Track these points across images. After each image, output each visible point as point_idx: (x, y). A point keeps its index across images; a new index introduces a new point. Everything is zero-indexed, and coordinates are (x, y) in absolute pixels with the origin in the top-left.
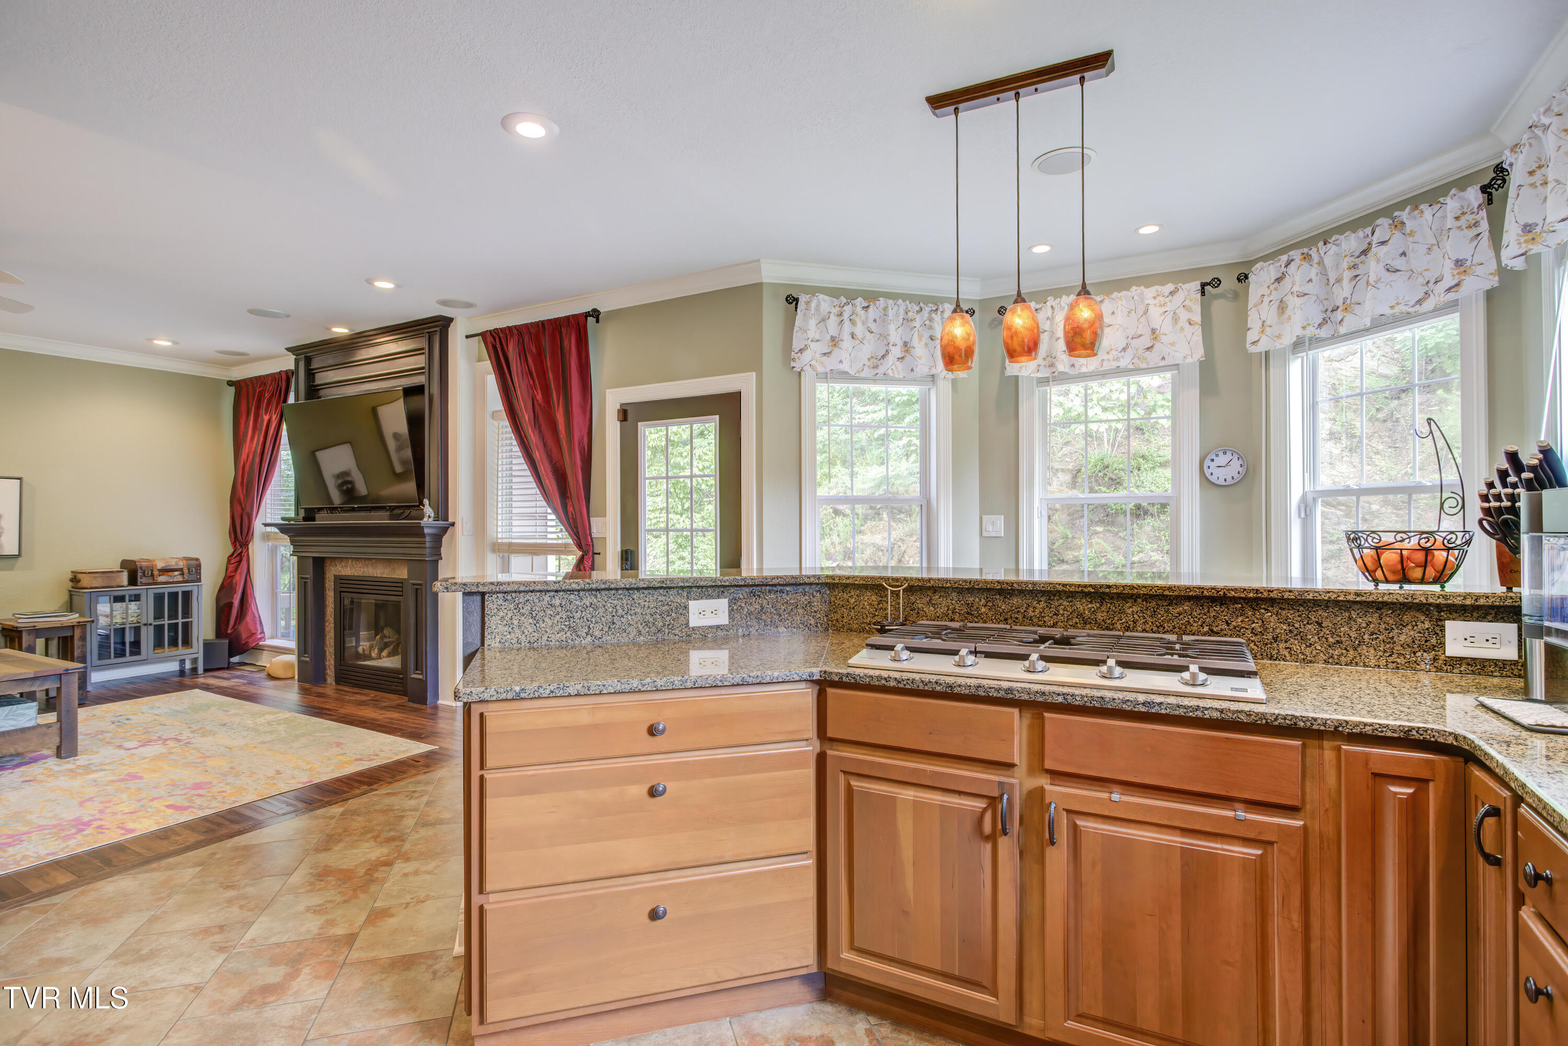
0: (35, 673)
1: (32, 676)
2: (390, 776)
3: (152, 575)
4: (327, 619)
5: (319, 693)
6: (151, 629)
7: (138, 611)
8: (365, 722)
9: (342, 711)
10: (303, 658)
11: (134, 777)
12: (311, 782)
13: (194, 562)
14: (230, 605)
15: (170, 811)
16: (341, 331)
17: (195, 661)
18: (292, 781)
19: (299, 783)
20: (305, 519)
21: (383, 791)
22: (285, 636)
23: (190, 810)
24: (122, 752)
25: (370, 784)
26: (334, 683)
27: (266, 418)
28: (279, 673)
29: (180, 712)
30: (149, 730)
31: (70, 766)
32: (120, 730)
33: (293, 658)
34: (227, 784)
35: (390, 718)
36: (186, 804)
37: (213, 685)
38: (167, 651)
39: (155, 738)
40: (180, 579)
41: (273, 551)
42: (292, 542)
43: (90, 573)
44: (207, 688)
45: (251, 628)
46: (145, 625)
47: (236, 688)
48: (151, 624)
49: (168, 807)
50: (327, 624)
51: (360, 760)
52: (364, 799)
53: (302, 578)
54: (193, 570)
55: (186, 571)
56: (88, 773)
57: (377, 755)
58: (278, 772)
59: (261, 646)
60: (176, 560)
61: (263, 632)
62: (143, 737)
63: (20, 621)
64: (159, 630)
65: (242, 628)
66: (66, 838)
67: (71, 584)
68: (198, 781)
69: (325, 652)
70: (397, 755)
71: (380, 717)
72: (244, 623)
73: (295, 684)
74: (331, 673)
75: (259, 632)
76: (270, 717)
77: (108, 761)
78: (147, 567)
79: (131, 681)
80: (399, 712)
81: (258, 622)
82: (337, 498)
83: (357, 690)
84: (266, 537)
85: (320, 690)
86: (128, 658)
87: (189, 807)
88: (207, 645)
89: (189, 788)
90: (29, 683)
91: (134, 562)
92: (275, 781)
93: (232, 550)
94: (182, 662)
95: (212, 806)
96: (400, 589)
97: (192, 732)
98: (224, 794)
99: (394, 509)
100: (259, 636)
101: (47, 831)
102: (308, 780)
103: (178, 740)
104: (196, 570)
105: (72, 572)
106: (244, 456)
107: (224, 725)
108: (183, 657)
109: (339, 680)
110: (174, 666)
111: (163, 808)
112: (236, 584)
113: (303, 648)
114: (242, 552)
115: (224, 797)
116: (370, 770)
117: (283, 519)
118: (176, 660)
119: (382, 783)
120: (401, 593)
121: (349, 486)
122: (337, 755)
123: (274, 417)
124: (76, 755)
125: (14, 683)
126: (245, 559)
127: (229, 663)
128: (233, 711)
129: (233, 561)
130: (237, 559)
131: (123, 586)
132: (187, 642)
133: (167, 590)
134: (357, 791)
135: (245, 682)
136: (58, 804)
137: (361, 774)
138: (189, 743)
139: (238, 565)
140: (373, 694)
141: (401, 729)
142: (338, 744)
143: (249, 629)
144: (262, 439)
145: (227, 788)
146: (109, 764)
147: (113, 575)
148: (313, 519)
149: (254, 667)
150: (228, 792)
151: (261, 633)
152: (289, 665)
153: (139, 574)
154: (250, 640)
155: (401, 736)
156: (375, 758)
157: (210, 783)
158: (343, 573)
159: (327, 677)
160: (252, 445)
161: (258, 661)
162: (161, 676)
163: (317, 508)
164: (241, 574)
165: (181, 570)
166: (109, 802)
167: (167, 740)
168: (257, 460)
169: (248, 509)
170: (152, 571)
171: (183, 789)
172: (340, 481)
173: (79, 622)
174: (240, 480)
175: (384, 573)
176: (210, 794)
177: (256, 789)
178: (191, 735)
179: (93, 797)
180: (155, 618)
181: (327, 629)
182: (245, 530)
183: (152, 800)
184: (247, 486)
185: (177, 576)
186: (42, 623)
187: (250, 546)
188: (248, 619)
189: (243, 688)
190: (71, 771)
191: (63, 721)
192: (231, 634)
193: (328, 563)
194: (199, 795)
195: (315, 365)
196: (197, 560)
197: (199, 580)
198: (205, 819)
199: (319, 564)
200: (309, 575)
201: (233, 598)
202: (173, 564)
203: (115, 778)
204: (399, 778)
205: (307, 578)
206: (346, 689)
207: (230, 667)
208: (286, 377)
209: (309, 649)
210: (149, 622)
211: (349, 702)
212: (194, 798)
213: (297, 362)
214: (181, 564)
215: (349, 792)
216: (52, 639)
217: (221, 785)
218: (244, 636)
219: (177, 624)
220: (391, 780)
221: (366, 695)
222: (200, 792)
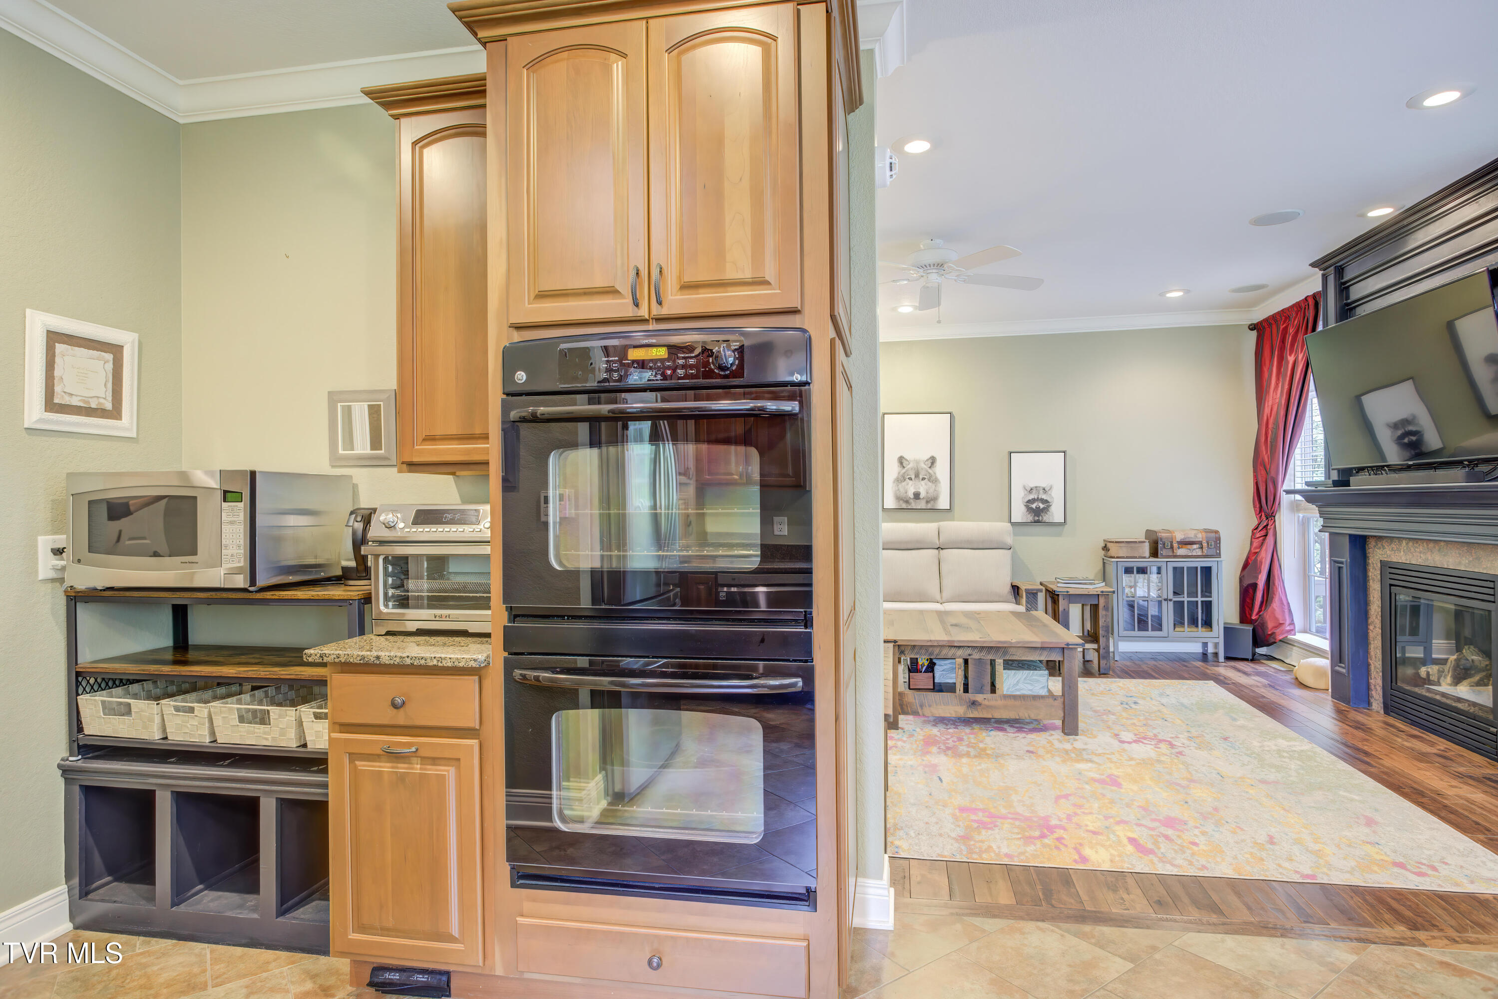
0: (1042, 643)
1: (1039, 645)
2: (1453, 923)
3: (1172, 547)
4: (1370, 621)
5: (1358, 722)
6: (1171, 604)
7: (1160, 584)
8: (1422, 794)
9: (1387, 762)
10: (1337, 668)
11: (1114, 782)
12: (1313, 877)
13: (1213, 535)
14: (1254, 586)
15: (1130, 848)
16: (1381, 213)
17: (1216, 645)
18: (1286, 865)
19: (1297, 872)
20: (1336, 484)
21: (1437, 952)
22: (1319, 632)
23: (1151, 856)
24: (1115, 743)
25: (1414, 927)
26: (1382, 712)
27: (1291, 359)
28: (1309, 680)
29: (1186, 707)
30: (1149, 722)
31: (1068, 746)
32: (1124, 714)
33: (1325, 663)
34: (1204, 833)
35: (1467, 800)
36: (1150, 846)
37: (1231, 679)
38: (1187, 630)
39: (1150, 734)
40: (1200, 553)
41: (1304, 525)
42: (1322, 514)
43: (1116, 542)
44: (1221, 681)
45: (1278, 615)
46: (1165, 600)
47: (1255, 689)
48: (1171, 600)
49: (1132, 841)
50: (1371, 627)
51: (1401, 866)
52: (1397, 955)
53: (1336, 562)
54: (1214, 542)
55: (1205, 545)
56: (1078, 761)
57: (1434, 869)
58: (1271, 840)
59: (1291, 640)
60: (1195, 532)
61: (1292, 623)
62: (1141, 730)
63: (1059, 585)
64: (1179, 606)
65: (1267, 615)
66: (1029, 840)
67: (1103, 552)
68: (1173, 815)
69: (1368, 665)
70: (1472, 882)
71: (1451, 792)
72: (1270, 610)
73: (1328, 696)
74: (1377, 695)
75: (1288, 622)
76: (1283, 743)
77: (1100, 751)
78: (1167, 538)
79: (1155, 656)
80: (1485, 792)
81: (1286, 611)
82: (1393, 455)
83: (1416, 732)
84: (1295, 507)
85: (1360, 718)
86: (1150, 633)
87: (1151, 852)
88: (1229, 631)
89: (1159, 821)
90: (1038, 652)
91: (1156, 532)
92: (1264, 854)
93: (1257, 523)
94: (1205, 645)
95: (1176, 862)
96: (1491, 591)
97: (1190, 738)
98: (1195, 848)
99: (1477, 465)
100: (1288, 628)
101: (1017, 823)
102: (1310, 872)
103: (1172, 745)
104: (1216, 542)
105: (1104, 541)
106: (1267, 411)
107: (1226, 739)
108: (1205, 640)
109: (1388, 709)
110: (1197, 648)
111: (1125, 841)
112: (1261, 563)
113: (1338, 656)
114: (1267, 525)
115: (1193, 854)
116: (1416, 893)
117: (1307, 484)
118: (1199, 642)
119: (1435, 933)
120: (1491, 598)
121: (1414, 438)
122: (1363, 842)
123: (1300, 356)
124: (1077, 734)
125: (1027, 650)
126: (1271, 533)
127: (1254, 654)
128: (1241, 722)
129: (1258, 535)
130: (1263, 533)
131: (1145, 558)
132: (1208, 623)
133: (1186, 564)
134: (1387, 931)
135: (1266, 682)
136: (1040, 790)
137: (1399, 895)
138: (1180, 753)
139: (1264, 540)
140: (1443, 744)
141: (1488, 830)
142: (1370, 822)
143: (1276, 619)
144: (1286, 387)
145: (1201, 840)
146: (1099, 755)
147: (1137, 545)
148: (1347, 483)
149: (1281, 663)
150: (1202, 847)
151: (1290, 624)
152: (1319, 672)
153: (1160, 546)
154: (1277, 631)
155: (1484, 844)
156: (1430, 872)
157: (1185, 823)
158: (1394, 559)
159: (1372, 700)
160: (1276, 397)
161: (1287, 658)
162: (1184, 656)
163: (1355, 468)
164: (1266, 550)
165: (1200, 543)
166: (1080, 807)
167: (1161, 741)
168: (1282, 413)
169: (1273, 473)
170: (1172, 543)
171: (1153, 820)
172: (1399, 432)
173: (1102, 592)
174: (1263, 439)
175: (1460, 563)
176: (1179, 842)
177: (1235, 858)
178: (1187, 742)
179: (1070, 795)
180: (1175, 593)
181: (1371, 635)
182: (1271, 498)
183: (1118, 823)
184: (1272, 445)
185: (1195, 550)
186: (1074, 589)
187: (1277, 517)
188: (1275, 605)
189: (1263, 691)
190: (1067, 752)
191: (1066, 696)
192: (1256, 620)
193: (1371, 543)
194: (1167, 837)
195: (1348, 275)
196: (1217, 532)
197: (1219, 555)
198: (1162, 879)
199: (1359, 543)
200: (1346, 558)
201: (1257, 578)
202: (1191, 536)
203: (1097, 776)
204: (1471, 936)
205: (1342, 563)
206: (1399, 724)
207: (1254, 659)
208: (1315, 301)
209: (1346, 657)
210: (1169, 598)
211: (1402, 749)
212: (1161, 839)
213: (1325, 278)
214: (1200, 537)
215: (1372, 926)
216: (1086, 605)
217: (1196, 832)
218: (1270, 625)
219: (1197, 602)
220: (1454, 934)
221: (1432, 744)
222: (1170, 832)
